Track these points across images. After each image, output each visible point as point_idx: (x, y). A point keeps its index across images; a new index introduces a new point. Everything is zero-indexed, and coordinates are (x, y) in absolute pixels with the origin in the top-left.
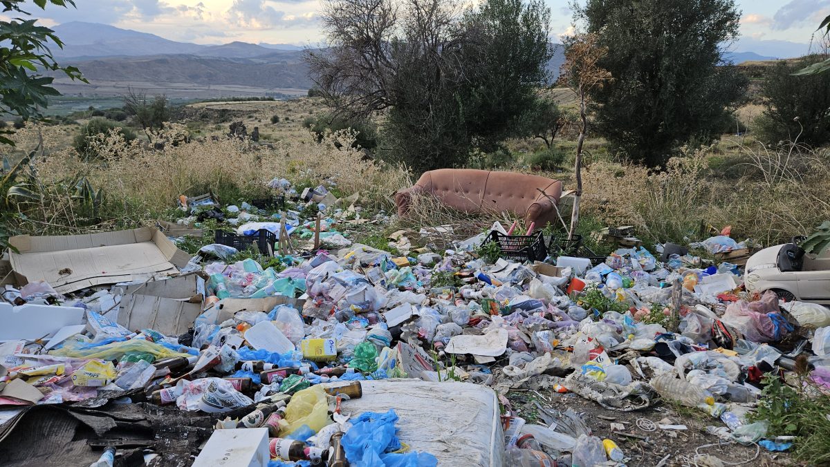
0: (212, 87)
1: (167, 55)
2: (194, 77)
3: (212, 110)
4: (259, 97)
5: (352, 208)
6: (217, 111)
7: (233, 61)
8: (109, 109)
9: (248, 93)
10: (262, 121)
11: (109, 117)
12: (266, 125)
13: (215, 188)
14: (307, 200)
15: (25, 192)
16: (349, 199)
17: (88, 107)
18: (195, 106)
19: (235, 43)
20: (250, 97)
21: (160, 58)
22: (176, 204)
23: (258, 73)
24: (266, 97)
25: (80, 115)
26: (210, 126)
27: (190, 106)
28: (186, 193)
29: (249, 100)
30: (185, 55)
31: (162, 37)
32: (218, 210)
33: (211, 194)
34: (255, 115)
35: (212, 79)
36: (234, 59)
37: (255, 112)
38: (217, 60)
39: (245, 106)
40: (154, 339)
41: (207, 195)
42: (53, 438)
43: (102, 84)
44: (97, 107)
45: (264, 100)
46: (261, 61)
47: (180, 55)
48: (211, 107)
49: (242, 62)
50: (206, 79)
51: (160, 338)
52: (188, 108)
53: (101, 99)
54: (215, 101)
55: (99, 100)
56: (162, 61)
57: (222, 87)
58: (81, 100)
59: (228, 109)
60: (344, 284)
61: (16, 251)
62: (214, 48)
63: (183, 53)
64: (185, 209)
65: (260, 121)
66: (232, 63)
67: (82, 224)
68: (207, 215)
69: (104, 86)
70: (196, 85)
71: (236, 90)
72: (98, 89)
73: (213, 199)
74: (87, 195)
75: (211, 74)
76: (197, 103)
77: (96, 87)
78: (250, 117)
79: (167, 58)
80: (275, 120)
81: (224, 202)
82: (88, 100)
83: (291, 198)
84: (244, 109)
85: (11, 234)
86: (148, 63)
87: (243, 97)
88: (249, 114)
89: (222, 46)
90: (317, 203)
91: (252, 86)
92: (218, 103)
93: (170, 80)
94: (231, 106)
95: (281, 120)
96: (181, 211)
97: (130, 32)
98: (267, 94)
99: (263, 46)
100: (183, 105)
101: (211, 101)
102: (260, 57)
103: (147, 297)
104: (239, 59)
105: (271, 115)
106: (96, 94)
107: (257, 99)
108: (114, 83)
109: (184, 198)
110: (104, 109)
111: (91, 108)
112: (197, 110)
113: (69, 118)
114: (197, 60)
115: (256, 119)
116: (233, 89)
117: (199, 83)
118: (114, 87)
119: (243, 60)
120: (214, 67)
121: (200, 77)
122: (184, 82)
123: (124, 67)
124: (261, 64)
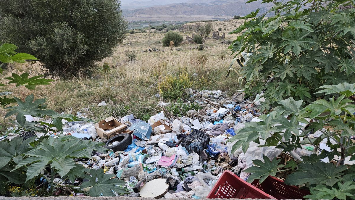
0: (192, 16)
1: (176, 4)
2: (185, 12)
3: (194, 26)
6: (196, 26)
8: (156, 26)
17: (149, 25)
20: (208, 20)
23: (210, 10)
24: (215, 20)
25: (147, 29)
27: (186, 24)
30: (182, 4)
35: (191, 13)
36: (201, 4)
38: (194, 5)
43: (153, 16)
44: (152, 25)
47: (180, 3)
50: (189, 13)
53: (154, 22)
56: (174, 6)
57: (196, 16)
58: (146, 23)
63: (182, 2)
65: (213, 30)
66: (200, 6)
69: (154, 17)
70: (185, 15)
75: (192, 11)
76: (188, 23)
77: (151, 18)
80: (220, 30)
86: (169, 7)
91: (207, 15)
92: (196, 23)
93: (176, 14)
94: (201, 24)
95: (222, 30)
98: (213, 18)
100: (182, 24)
101: (193, 22)
102: (211, 3)
104: (203, 4)
105: (218, 28)
107: (211, 21)
112: (188, 26)
114: (187, 5)
117: (186, 15)
118: (157, 17)
119: (204, 4)
120: (193, 8)
121: (187, 12)
122: (181, 15)
123: (161, 10)
124: (211, 5)
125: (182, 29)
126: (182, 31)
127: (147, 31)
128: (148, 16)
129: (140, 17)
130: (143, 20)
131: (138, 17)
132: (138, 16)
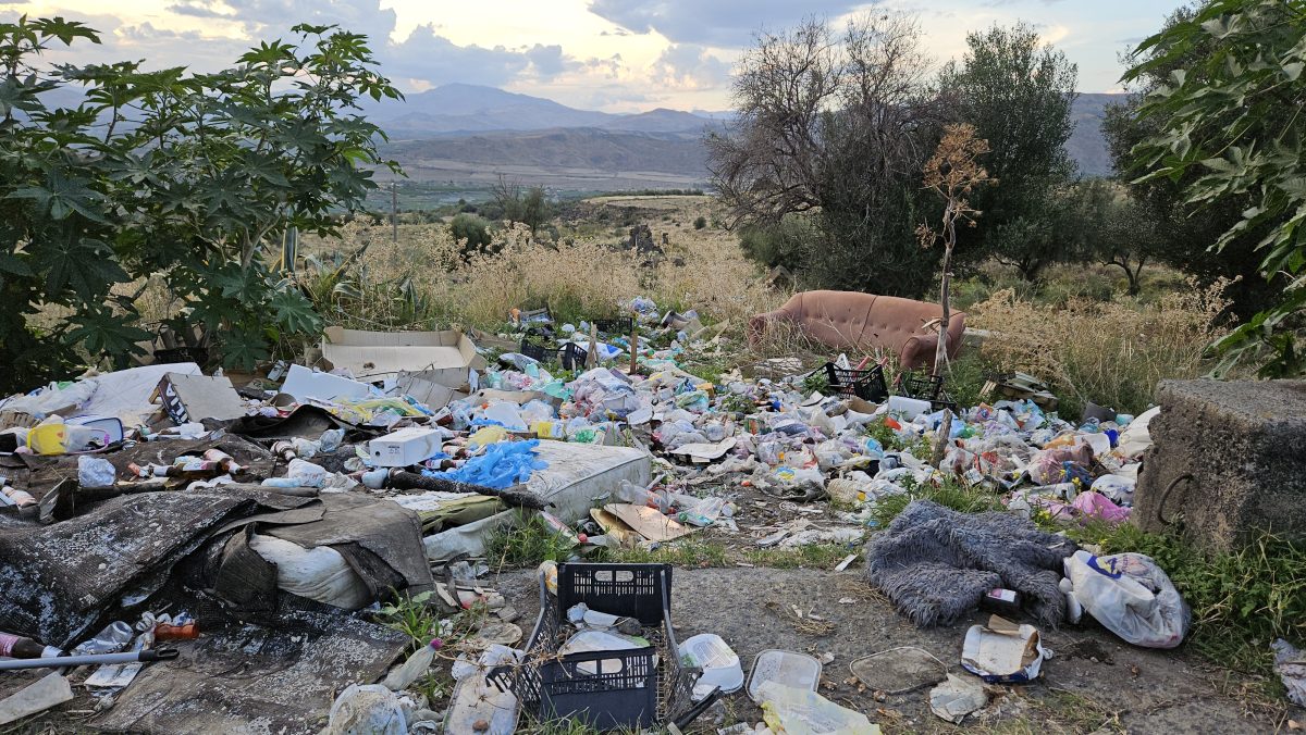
0: (621, 175)
1: (565, 129)
2: (597, 161)
3: (615, 207)
4: (682, 190)
5: (716, 340)
6: (622, 209)
7: (654, 137)
8: (483, 203)
9: (669, 184)
10: (682, 224)
11: (482, 215)
12: (686, 231)
13: (553, 303)
14: (665, 325)
15: (350, 290)
16: (716, 327)
17: (458, 199)
18: (593, 201)
19: (659, 111)
20: (669, 189)
21: (555, 133)
22: (508, 317)
23: (686, 155)
24: (693, 190)
25: (447, 211)
26: (610, 230)
27: (586, 201)
28: (520, 307)
29: (668, 193)
30: (589, 129)
31: (561, 103)
32: (549, 327)
33: (548, 309)
34: (673, 216)
35: (621, 163)
36: (653, 134)
37: (674, 211)
38: (632, 136)
39: (660, 203)
40: (411, 402)
41: (543, 310)
42: (314, 427)
43: (481, 168)
44: (469, 200)
45: (689, 193)
46: (692, 137)
47: (582, 129)
48: (614, 204)
49: (665, 138)
50: (613, 163)
51: (415, 402)
52: (583, 203)
53: (474, 190)
54: (620, 194)
55: (471, 190)
56: (558, 137)
57: (635, 175)
58: (451, 191)
59: (638, 206)
60: (605, 389)
61: (329, 342)
62: (629, 117)
63: (587, 125)
64: (515, 325)
65: (678, 225)
66: (650, 139)
67: (396, 323)
68: (535, 332)
69: (482, 172)
70: (598, 171)
71: (653, 179)
72: (474, 176)
73: (549, 316)
74: (409, 298)
75: (620, 155)
76: (596, 196)
77: (472, 173)
78: (665, 219)
79: (564, 132)
80: (700, 224)
81: (560, 321)
82: (460, 191)
83: (650, 323)
84: (658, 208)
85: (328, 325)
86: (540, 140)
87: (660, 189)
88: (665, 215)
89: (638, 115)
90: (678, 331)
91: (675, 173)
92: (624, 198)
93: (566, 163)
94: (641, 202)
95: (708, 224)
96: (510, 326)
97: (522, 96)
98: (695, 185)
99: (697, 114)
100: (578, 199)
101: (615, 195)
102: (689, 132)
103: (423, 381)
104: (663, 134)
105: (695, 217)
106: (471, 183)
107: (679, 193)
108: (494, 168)
109: (517, 311)
110: (478, 203)
111: (462, 202)
112: (594, 207)
113: (434, 214)
114: (603, 136)
115: (674, 222)
116: (648, 178)
117: (603, 169)
118: (494, 172)
119: (667, 134)
120: (626, 146)
121: (606, 160)
122: (583, 167)
123: (509, 146)
124: (691, 141)
125: (574, 218)
126: (571, 223)
127: (444, 219)
128: (463, 166)
129: (433, 168)
130: (442, 180)
131: (425, 168)
132: (422, 163)
